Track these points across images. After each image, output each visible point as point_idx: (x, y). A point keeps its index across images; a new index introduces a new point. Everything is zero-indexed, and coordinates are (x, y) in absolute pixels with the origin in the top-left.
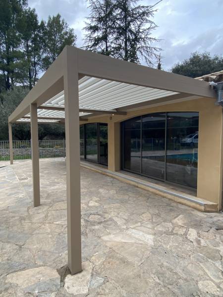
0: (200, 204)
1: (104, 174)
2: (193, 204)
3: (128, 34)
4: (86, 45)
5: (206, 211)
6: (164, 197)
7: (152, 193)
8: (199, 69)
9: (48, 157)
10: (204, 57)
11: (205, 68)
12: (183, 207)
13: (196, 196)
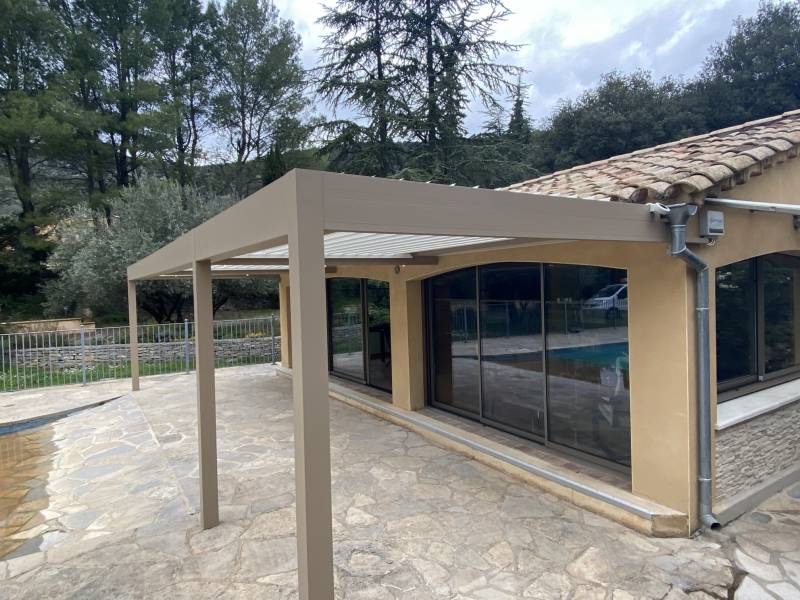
0: (642, 516)
1: (383, 419)
2: (622, 514)
3: (436, 32)
4: (327, 63)
5: (656, 534)
6: (544, 491)
7: (514, 477)
8: (623, 118)
9: (230, 365)
10: (637, 83)
11: (639, 115)
12: (596, 522)
13: (629, 488)
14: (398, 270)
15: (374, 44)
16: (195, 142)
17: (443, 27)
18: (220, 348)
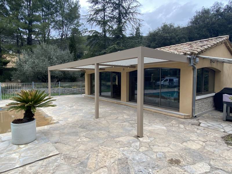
0: (182, 115)
1: (119, 104)
2: (178, 116)
4: (89, 14)
5: (185, 119)
6: (161, 114)
7: (154, 112)
8: (168, 35)
10: (171, 26)
11: (172, 35)
12: (173, 117)
13: (179, 112)
14: (124, 69)
15: (104, 10)
16: (49, 33)
17: (123, 7)
18: (66, 90)
